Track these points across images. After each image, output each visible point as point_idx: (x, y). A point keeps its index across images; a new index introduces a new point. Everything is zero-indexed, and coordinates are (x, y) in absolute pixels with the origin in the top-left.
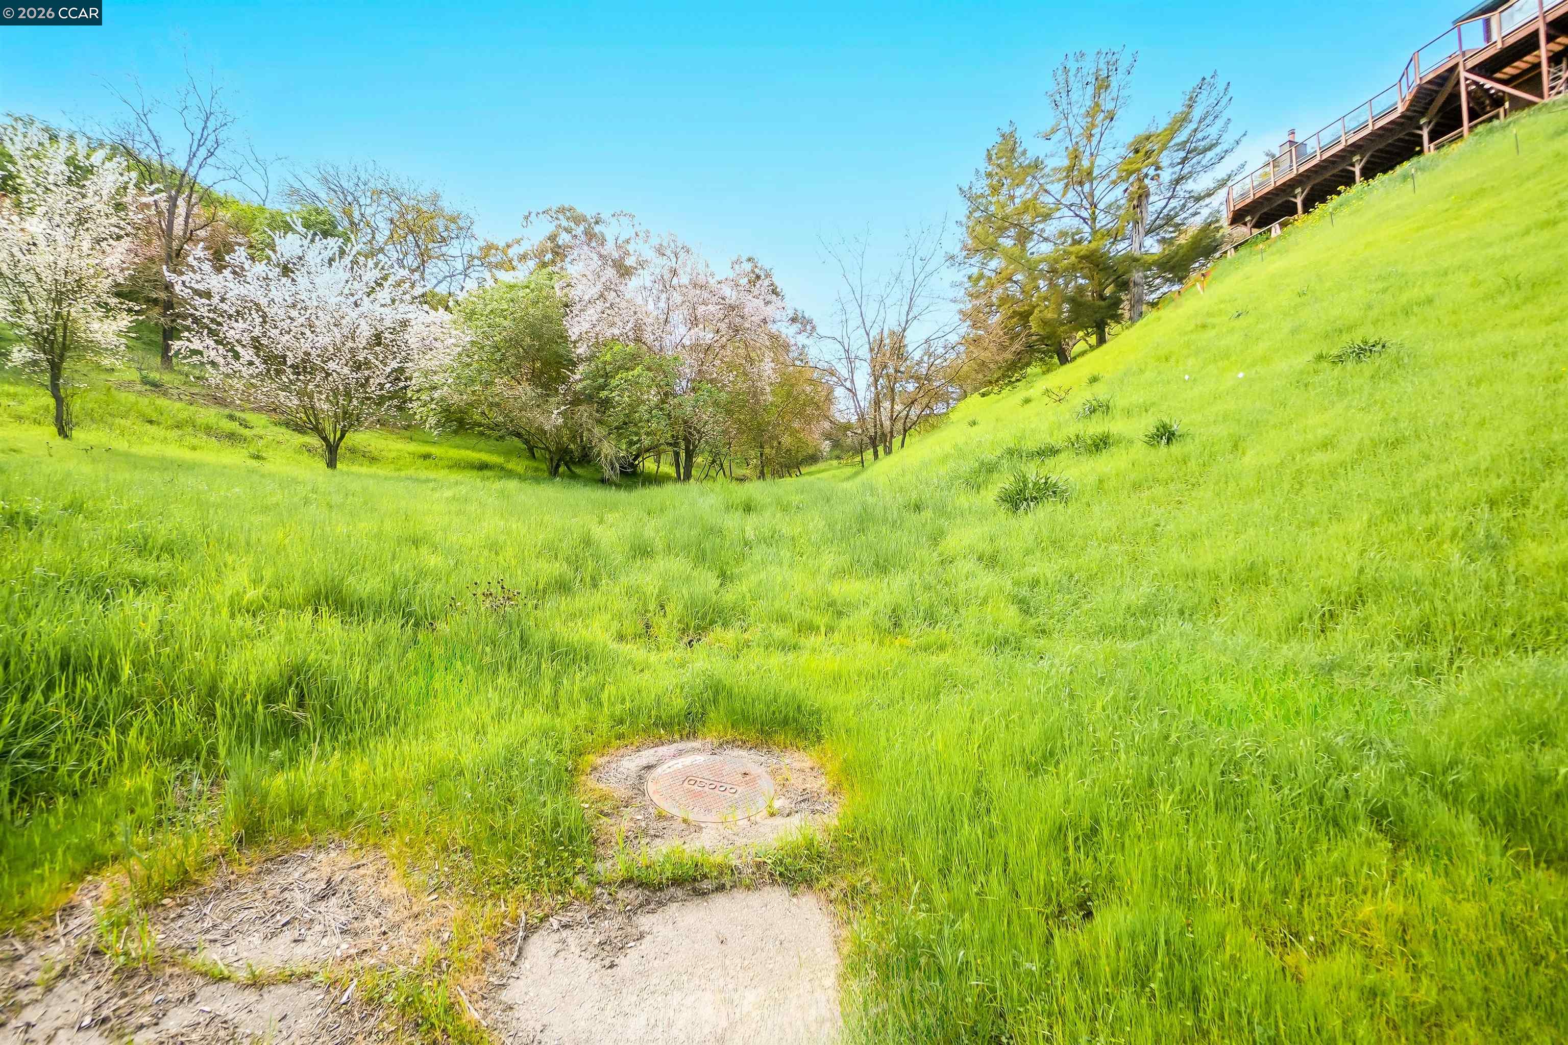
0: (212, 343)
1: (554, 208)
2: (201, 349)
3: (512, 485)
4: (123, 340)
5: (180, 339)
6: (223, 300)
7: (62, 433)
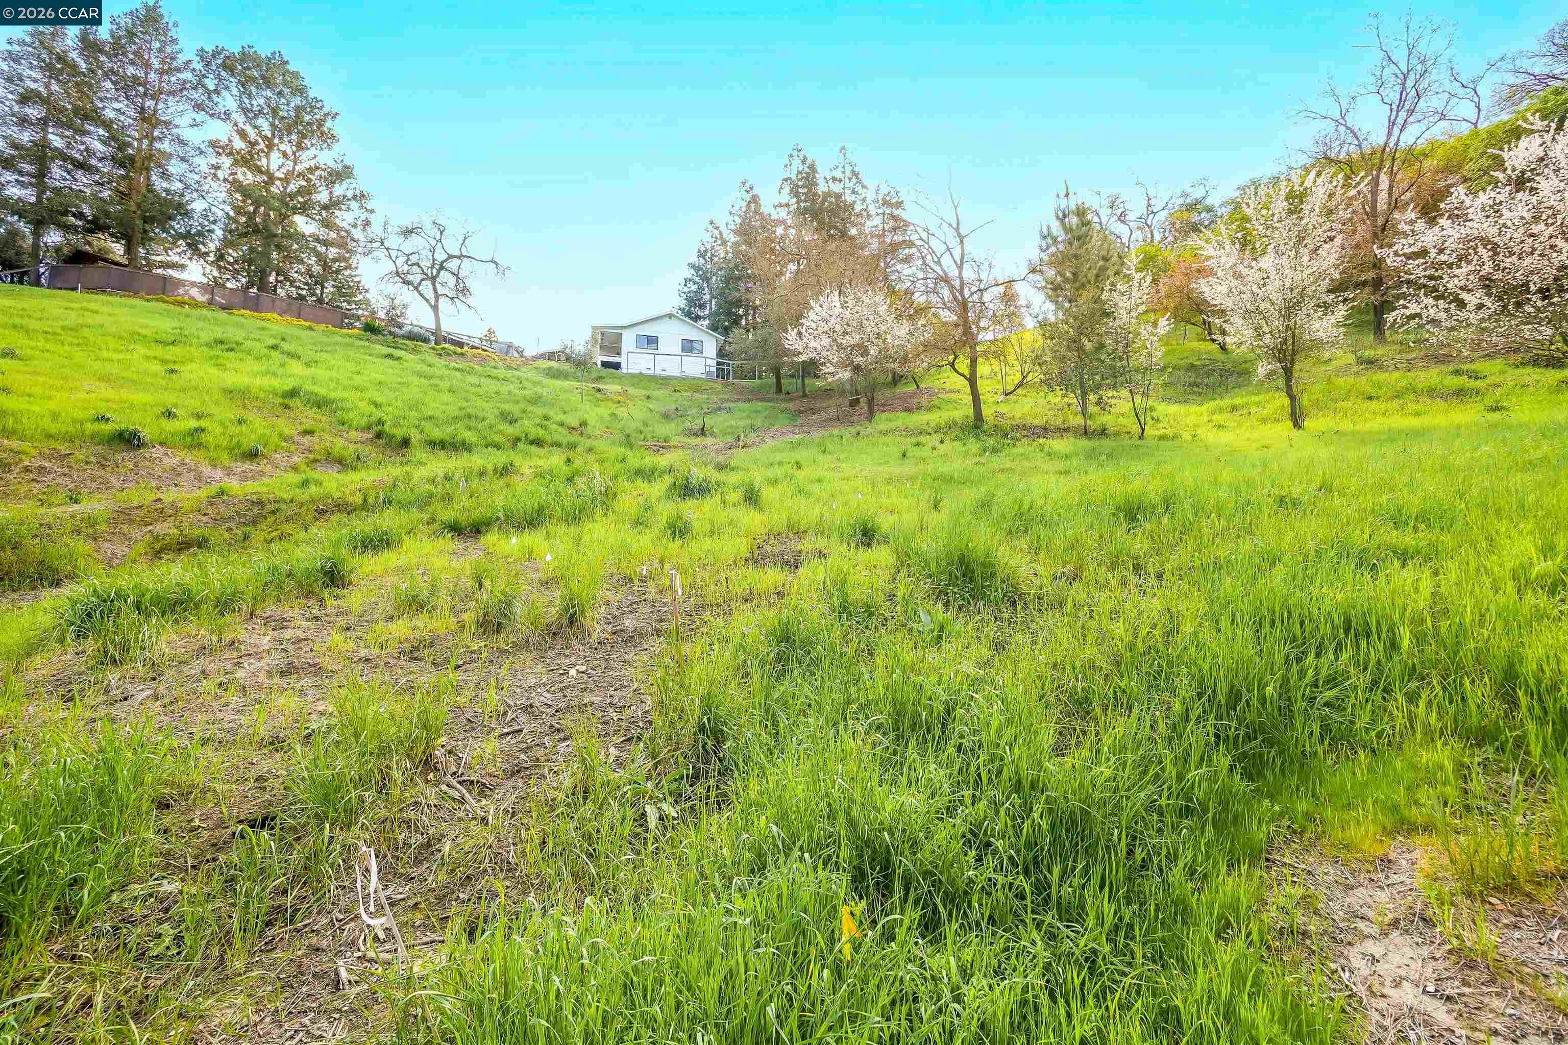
0: (1430, 301)
2: (1419, 311)
4: (1342, 329)
5: (1394, 309)
6: (1441, 251)
7: (1296, 425)
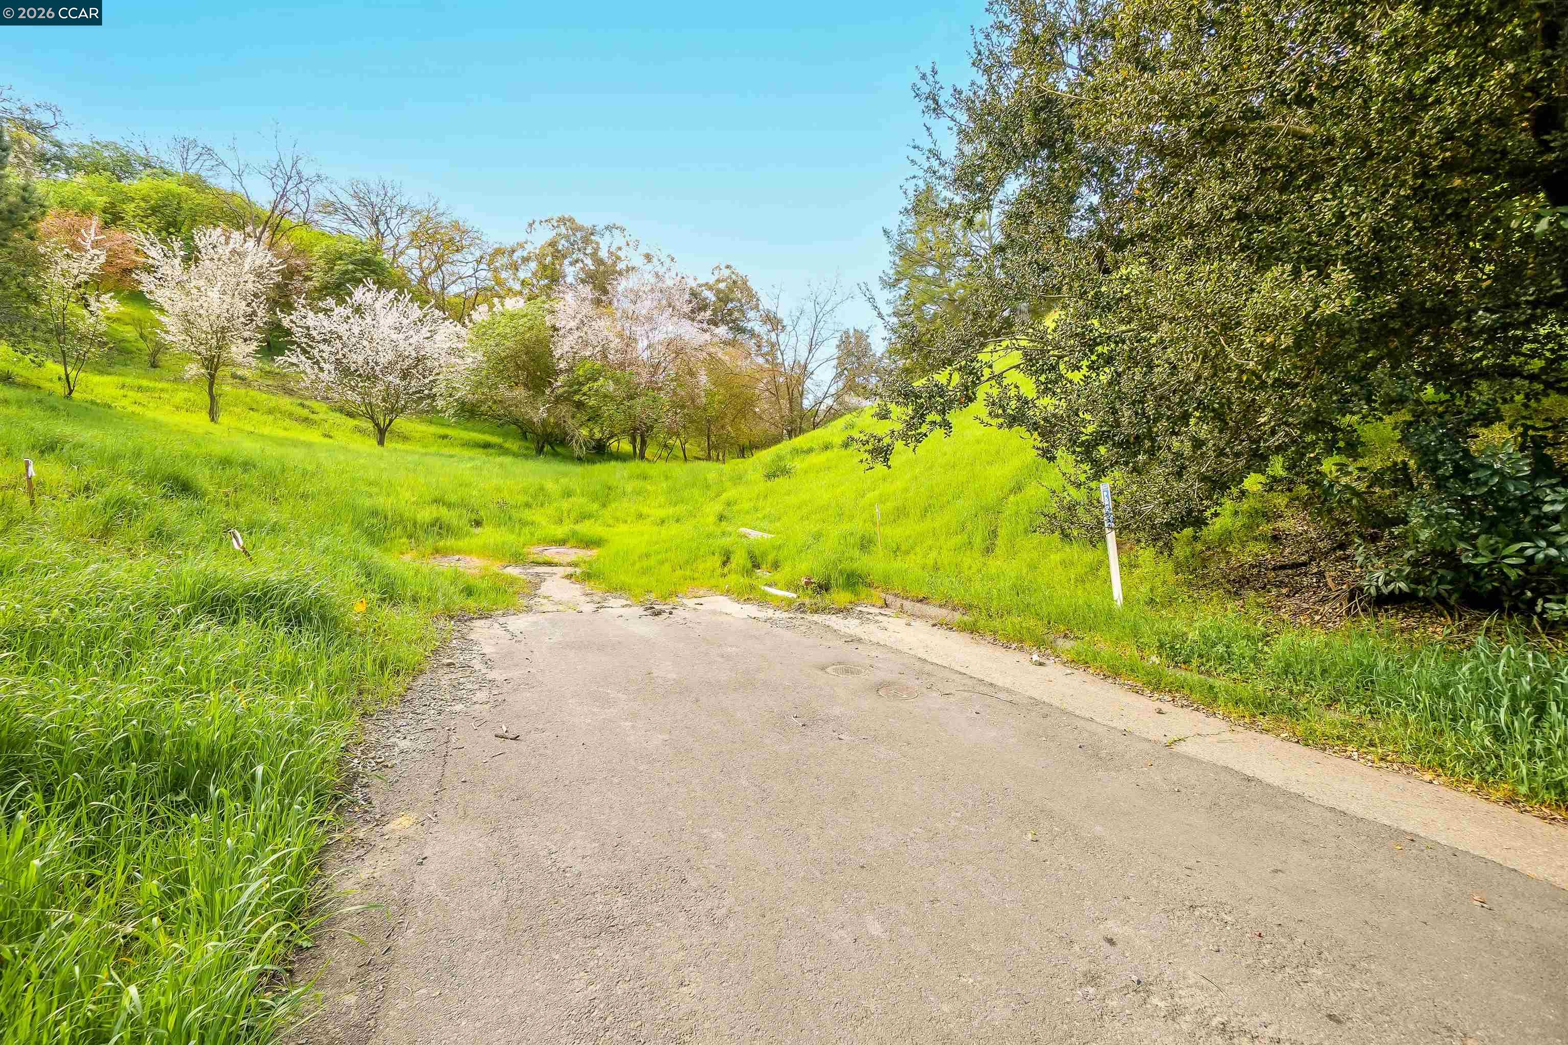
0: (304, 359)
1: (556, 218)
2: (296, 362)
3: (508, 460)
4: (251, 358)
5: (283, 355)
7: (213, 420)
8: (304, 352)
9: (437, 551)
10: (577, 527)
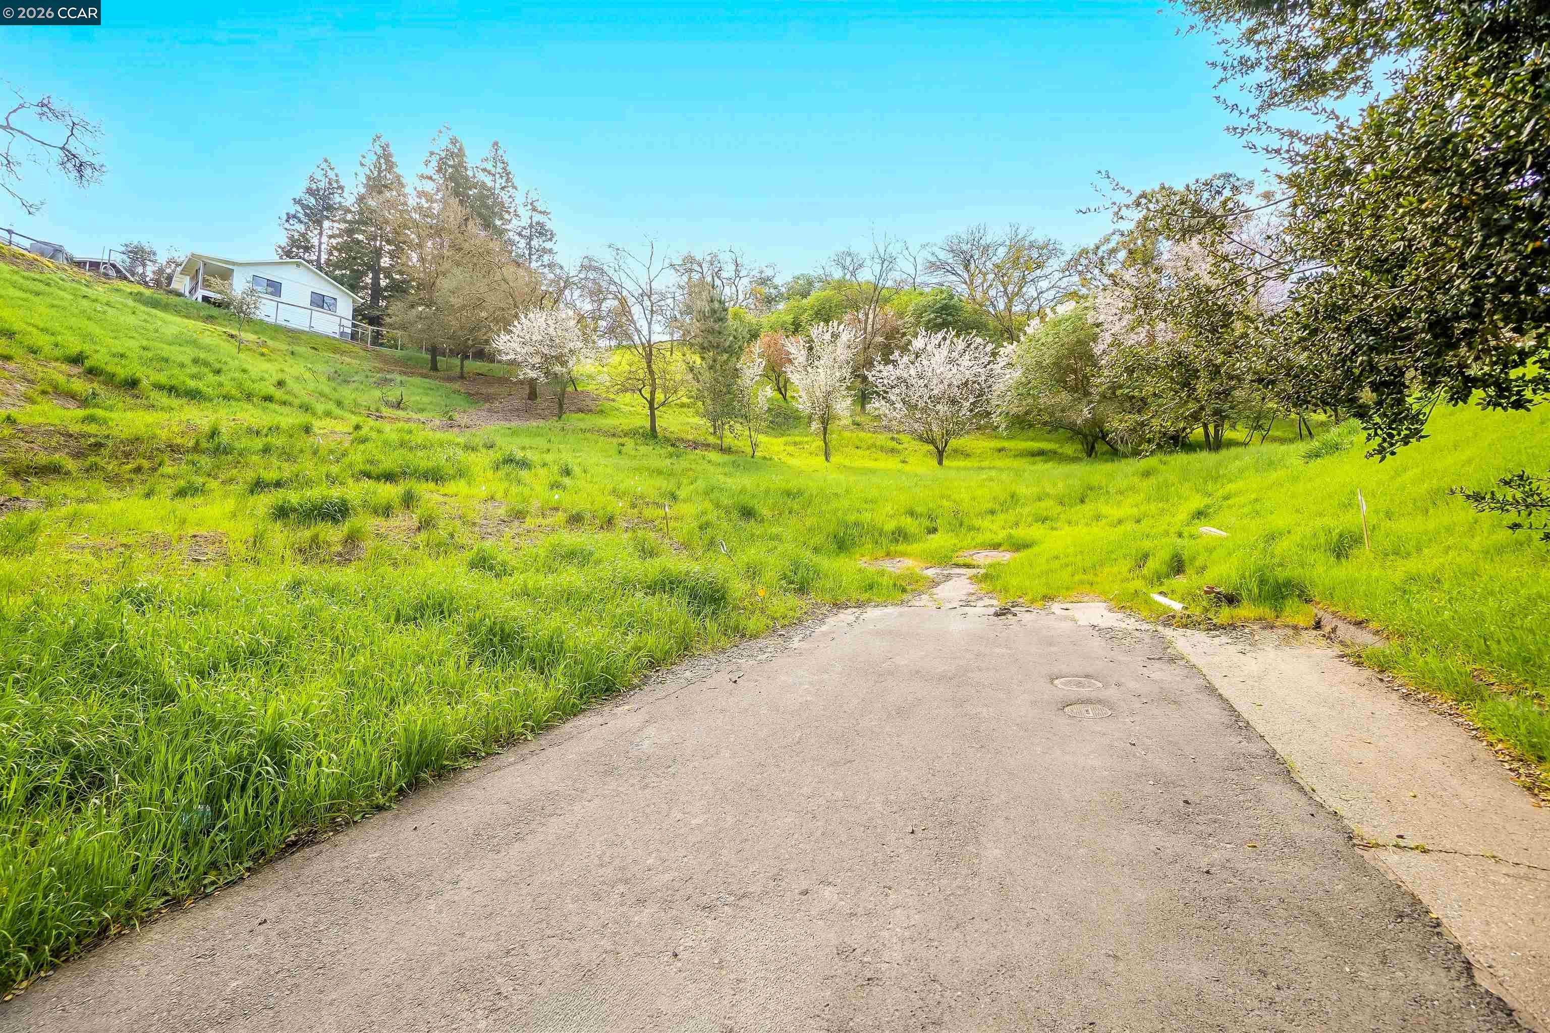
0: (884, 403)
2: (879, 407)
6: (889, 380)
7: (827, 459)
8: (884, 398)
9: (888, 554)
10: (1014, 532)
